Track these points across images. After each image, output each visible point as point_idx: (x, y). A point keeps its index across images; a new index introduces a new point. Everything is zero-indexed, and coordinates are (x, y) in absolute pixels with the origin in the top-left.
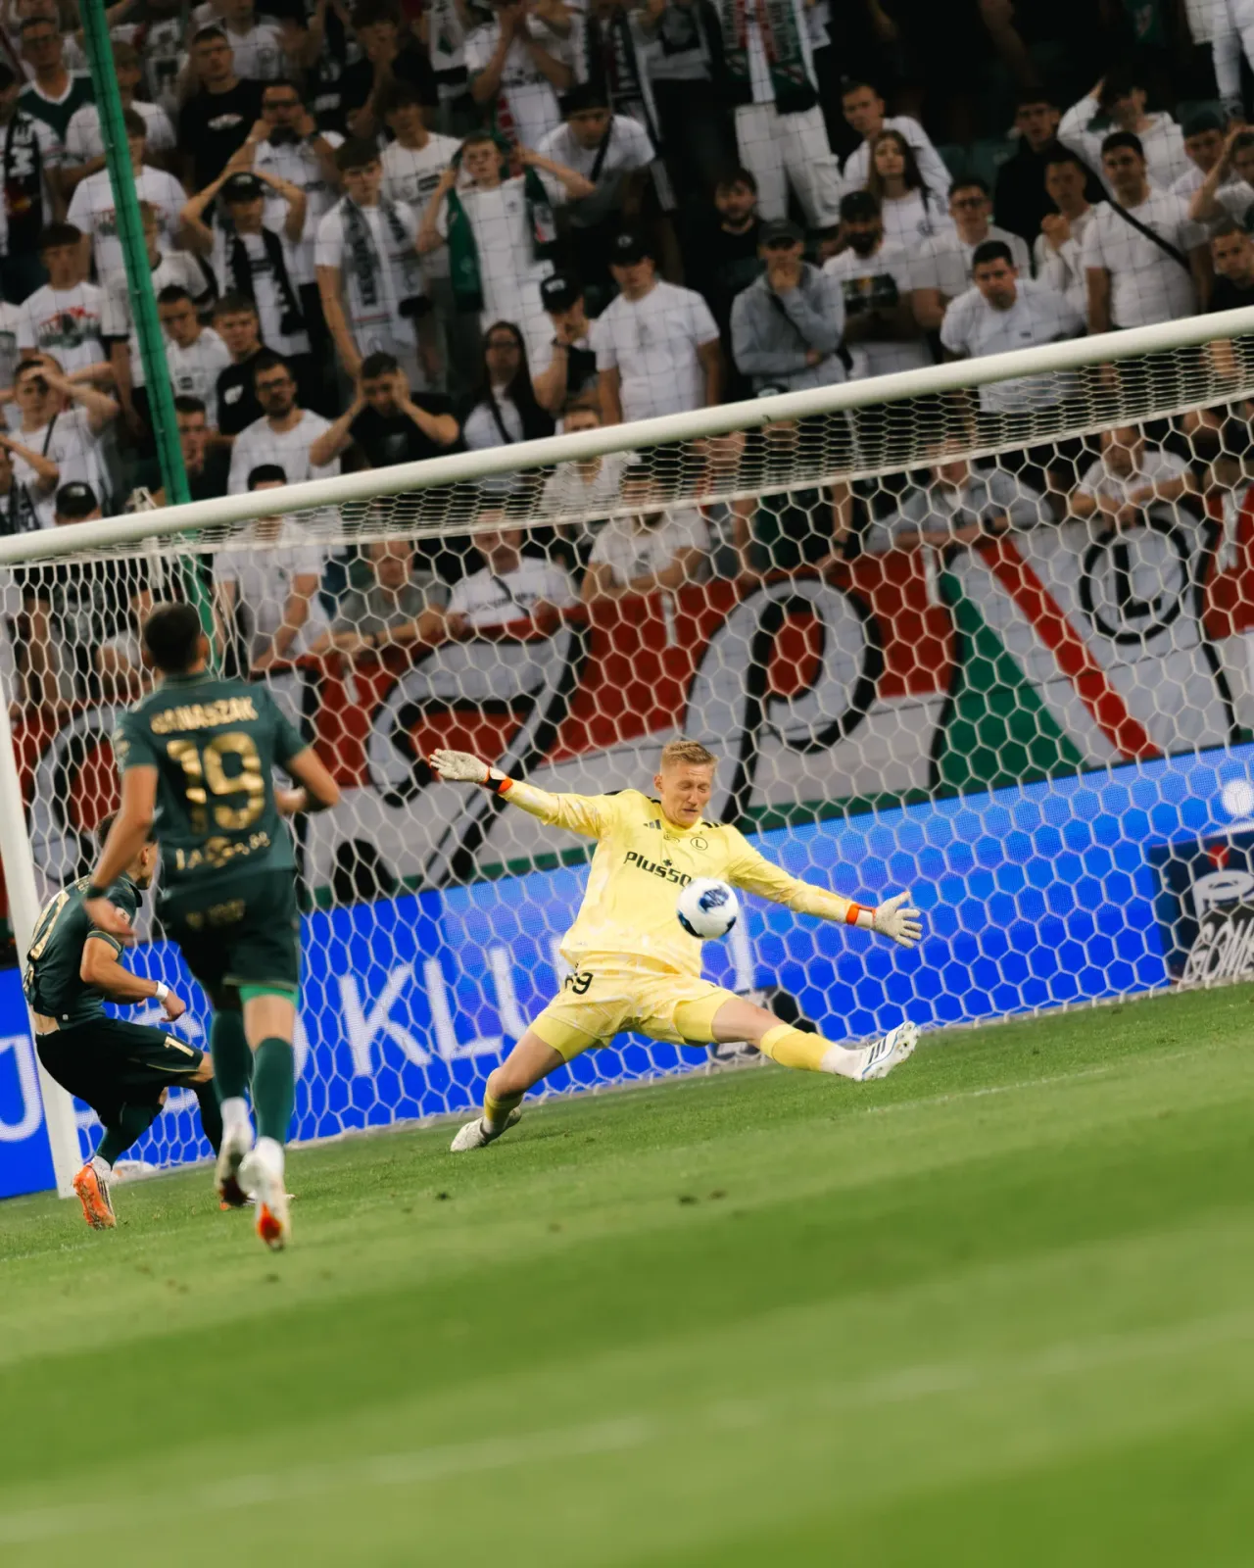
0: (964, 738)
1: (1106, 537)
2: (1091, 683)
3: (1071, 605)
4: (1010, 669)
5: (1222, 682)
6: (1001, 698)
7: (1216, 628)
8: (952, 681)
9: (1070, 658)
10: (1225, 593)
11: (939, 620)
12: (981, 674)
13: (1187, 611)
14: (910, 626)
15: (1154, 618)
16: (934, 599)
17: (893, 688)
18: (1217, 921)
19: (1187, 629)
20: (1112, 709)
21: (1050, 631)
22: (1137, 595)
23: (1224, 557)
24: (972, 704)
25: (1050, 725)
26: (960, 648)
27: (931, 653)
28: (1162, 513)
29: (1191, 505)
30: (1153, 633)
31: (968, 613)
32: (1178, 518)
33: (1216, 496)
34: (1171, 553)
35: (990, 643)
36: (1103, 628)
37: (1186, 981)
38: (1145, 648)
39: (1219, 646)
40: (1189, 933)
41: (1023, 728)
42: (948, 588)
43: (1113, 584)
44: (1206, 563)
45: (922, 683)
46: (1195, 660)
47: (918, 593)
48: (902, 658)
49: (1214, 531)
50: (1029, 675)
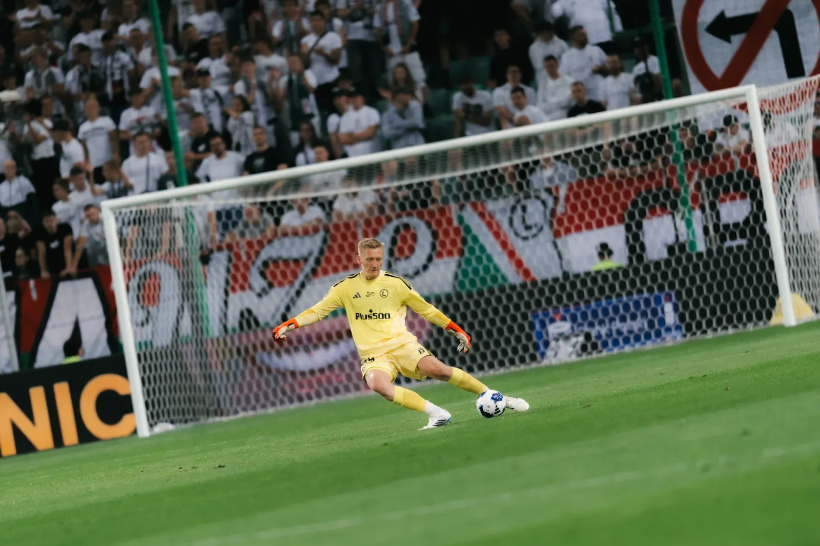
0: (465, 273)
1: (518, 201)
2: (512, 254)
3: (505, 225)
4: (483, 249)
5: (560, 256)
6: (479, 260)
7: (557, 234)
8: (461, 253)
9: (504, 245)
10: (560, 222)
11: (457, 231)
12: (472, 251)
13: (546, 228)
14: (446, 233)
15: (534, 231)
16: (455, 223)
17: (440, 255)
18: (557, 340)
19: (547, 233)
20: (519, 264)
21: (497, 235)
22: (529, 222)
23: (560, 209)
24: (468, 262)
25: (497, 269)
26: (464, 241)
27: (454, 243)
28: (538, 194)
29: (549, 191)
30: (535, 236)
31: (468, 229)
32: (544, 195)
34: (541, 207)
35: (475, 239)
37: (545, 362)
38: (531, 242)
39: (559, 241)
40: (547, 344)
41: (487, 270)
42: (461, 219)
43: (521, 219)
45: (450, 254)
46: (550, 247)
47: (450, 221)
48: (443, 244)
49: (556, 199)
50: (489, 250)
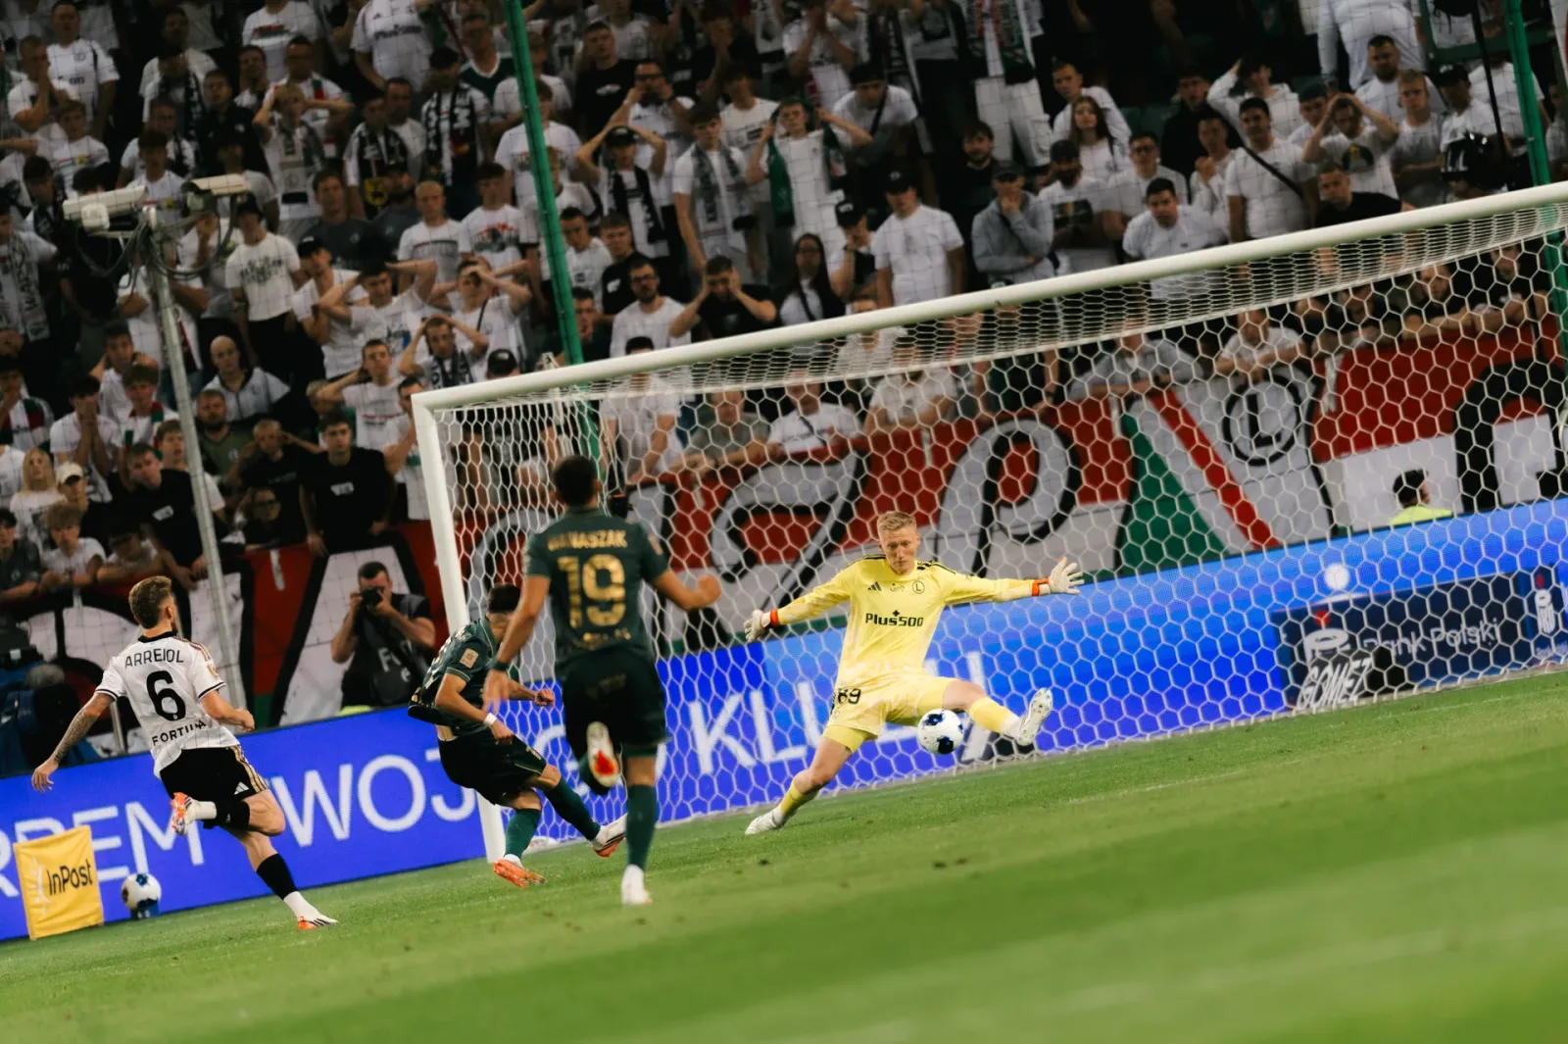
0: (1139, 533)
2: (1231, 494)
3: (1217, 438)
4: (1172, 484)
5: (1325, 493)
6: (1166, 505)
7: (1321, 454)
8: (1131, 492)
9: (1216, 476)
10: (1327, 429)
11: (1121, 449)
12: (1152, 487)
13: (1300, 443)
14: (1100, 453)
15: (1276, 448)
16: (1118, 434)
17: (1088, 497)
18: (1321, 665)
19: (1299, 455)
20: (1246, 513)
21: (1201, 457)
22: (1264, 431)
23: (1326, 404)
24: (1145, 509)
25: (1201, 524)
26: (1136, 468)
27: (1115, 473)
28: (1282, 372)
29: (1302, 366)
30: (1275, 457)
31: (1143, 445)
32: (1294, 376)
33: (1321, 360)
34: (1288, 400)
35: (1158, 465)
36: (1239, 454)
37: (1299, 708)
38: (1269, 468)
39: (1323, 468)
40: (1301, 673)
41: (1182, 526)
42: (1128, 426)
43: (1246, 423)
44: (1313, 407)
45: (1109, 494)
46: (1306, 478)
47: (1106, 429)
48: (1094, 476)
49: (1319, 385)
50: (1186, 489)
